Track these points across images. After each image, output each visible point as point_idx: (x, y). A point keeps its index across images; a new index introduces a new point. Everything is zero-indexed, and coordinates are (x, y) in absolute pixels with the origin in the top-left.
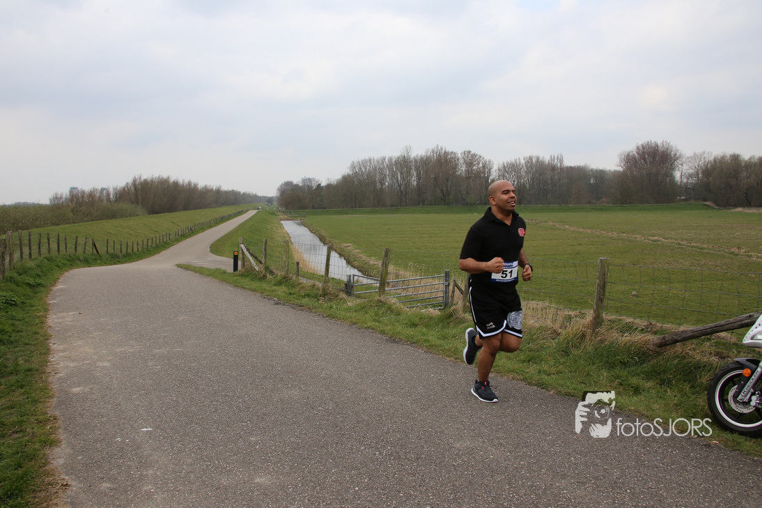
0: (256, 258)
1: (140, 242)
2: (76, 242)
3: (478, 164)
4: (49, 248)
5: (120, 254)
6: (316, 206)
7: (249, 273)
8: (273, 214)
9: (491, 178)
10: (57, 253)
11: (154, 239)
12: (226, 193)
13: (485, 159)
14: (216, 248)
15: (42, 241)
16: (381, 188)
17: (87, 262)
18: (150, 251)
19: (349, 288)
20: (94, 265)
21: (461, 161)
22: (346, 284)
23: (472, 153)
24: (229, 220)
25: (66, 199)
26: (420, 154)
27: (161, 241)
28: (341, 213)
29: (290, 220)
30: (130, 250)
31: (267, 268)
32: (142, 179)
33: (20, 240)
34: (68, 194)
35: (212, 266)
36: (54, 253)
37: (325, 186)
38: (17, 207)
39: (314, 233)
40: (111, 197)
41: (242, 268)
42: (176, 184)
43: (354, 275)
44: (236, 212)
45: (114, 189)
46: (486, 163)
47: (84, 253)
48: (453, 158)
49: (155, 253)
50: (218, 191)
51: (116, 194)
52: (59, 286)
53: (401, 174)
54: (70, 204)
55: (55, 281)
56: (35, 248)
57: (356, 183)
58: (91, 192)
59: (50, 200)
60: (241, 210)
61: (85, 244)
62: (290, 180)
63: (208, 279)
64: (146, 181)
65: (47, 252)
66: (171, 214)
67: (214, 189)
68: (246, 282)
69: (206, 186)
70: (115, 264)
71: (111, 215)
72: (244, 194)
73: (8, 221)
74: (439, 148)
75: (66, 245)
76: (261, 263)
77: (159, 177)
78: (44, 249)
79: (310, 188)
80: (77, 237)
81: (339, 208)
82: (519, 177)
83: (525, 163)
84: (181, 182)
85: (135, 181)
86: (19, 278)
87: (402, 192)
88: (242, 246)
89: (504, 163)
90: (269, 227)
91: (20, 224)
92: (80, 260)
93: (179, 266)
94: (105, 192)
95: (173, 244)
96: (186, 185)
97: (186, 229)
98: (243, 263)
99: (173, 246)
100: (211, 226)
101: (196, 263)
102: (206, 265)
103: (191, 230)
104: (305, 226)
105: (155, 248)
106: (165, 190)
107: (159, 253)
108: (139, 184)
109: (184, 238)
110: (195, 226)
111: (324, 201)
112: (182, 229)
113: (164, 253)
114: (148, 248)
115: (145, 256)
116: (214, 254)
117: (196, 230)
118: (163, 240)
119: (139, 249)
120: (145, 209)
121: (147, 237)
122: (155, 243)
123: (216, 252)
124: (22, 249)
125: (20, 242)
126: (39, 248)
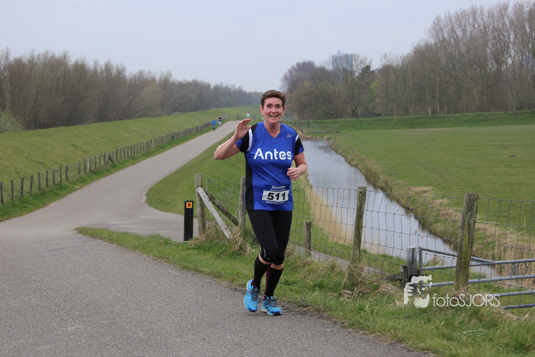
0: (226, 214)
6: (359, 111)
7: (214, 244)
11: (36, 179)
12: (181, 86)
14: (158, 196)
18: (27, 202)
19: (411, 274)
22: (405, 267)
27: (50, 183)
28: (410, 125)
35: (145, 231)
37: (380, 71)
39: (356, 166)
41: (201, 234)
42: (80, 69)
43: (421, 249)
44: (199, 124)
49: (37, 207)
50: (166, 84)
57: (443, 61)
64: (18, 62)
66: (70, 129)
67: (157, 78)
69: (141, 72)
72: (217, 88)
76: (236, 222)
77: (46, 55)
79: (347, 73)
81: (407, 114)
84: (90, 64)
88: (200, 191)
93: (82, 231)
95: (73, 188)
96: (102, 73)
97: (100, 158)
98: (201, 224)
99: (74, 193)
100: (149, 154)
101: (117, 225)
102: (135, 229)
103: (111, 159)
104: (337, 152)
105: (36, 197)
106: (58, 81)
107: (44, 205)
108: (4, 68)
109: (96, 177)
110: (119, 153)
111: (378, 100)
112: (93, 158)
113: (56, 206)
114: (22, 196)
115: (15, 212)
116: (154, 207)
117: (120, 161)
118: (54, 180)
119: (4, 199)
120: (18, 119)
121: (22, 174)
122: (38, 186)
123: (158, 203)
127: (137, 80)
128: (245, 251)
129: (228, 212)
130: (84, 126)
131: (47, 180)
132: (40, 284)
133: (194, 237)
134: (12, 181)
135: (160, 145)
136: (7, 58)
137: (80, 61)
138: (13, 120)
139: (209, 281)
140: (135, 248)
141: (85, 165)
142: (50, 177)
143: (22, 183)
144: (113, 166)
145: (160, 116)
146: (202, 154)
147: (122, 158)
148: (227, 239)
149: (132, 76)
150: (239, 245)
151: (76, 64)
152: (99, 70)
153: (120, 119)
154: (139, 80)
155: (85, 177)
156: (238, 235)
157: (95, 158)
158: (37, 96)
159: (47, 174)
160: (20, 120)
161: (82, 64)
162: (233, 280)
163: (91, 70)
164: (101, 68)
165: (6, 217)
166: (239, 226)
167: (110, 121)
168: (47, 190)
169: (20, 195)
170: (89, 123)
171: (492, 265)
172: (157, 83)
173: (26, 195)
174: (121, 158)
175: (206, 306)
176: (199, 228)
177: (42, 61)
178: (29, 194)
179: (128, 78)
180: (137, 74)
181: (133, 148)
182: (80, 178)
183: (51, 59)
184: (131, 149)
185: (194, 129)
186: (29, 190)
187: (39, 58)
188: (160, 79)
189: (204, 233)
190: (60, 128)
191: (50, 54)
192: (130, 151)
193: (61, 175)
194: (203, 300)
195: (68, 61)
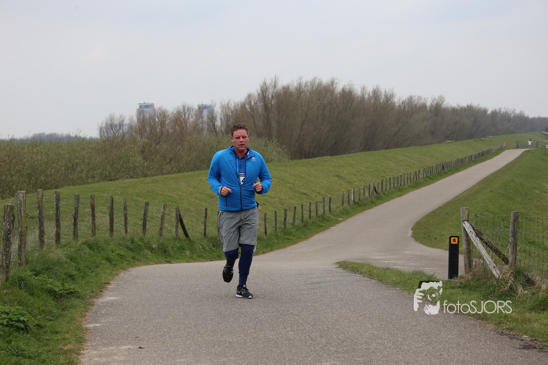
0: (494, 250)
1: (270, 215)
2: (145, 214)
4: (94, 224)
7: (481, 283)
10: (108, 234)
11: (299, 211)
12: (455, 111)
14: (424, 231)
15: (81, 211)
17: (165, 254)
18: (290, 234)
20: (178, 260)
25: (131, 127)
27: (313, 214)
31: (519, 274)
33: (39, 207)
34: (135, 119)
35: (408, 267)
36: (103, 234)
40: (218, 123)
41: (467, 272)
42: (347, 95)
44: (473, 153)
45: (223, 108)
47: (161, 235)
49: (300, 239)
50: (437, 110)
51: (227, 118)
52: (108, 297)
54: (138, 137)
55: (102, 287)
56: (66, 224)
58: (179, 113)
59: (101, 129)
61: (162, 219)
64: (286, 90)
65: (90, 232)
66: (334, 158)
67: (428, 104)
69: (411, 98)
73: (19, 171)
75: (126, 219)
76: (505, 260)
78: (84, 227)
80: (147, 204)
84: (358, 91)
85: (264, 90)
86: (35, 281)
88: (467, 225)
92: (152, 249)
93: (343, 265)
94: (205, 113)
95: (336, 220)
96: (370, 99)
97: (364, 189)
98: (468, 261)
99: (337, 225)
100: (416, 184)
101: (380, 260)
102: (399, 265)
103: (376, 191)
105: (299, 229)
106: (324, 109)
107: (307, 238)
108: (272, 96)
109: (360, 209)
110: (384, 184)
112: (358, 189)
113: (318, 239)
114: (285, 228)
115: (278, 244)
116: (420, 243)
117: (386, 193)
118: (317, 211)
119: (267, 230)
120: (283, 149)
121: (286, 205)
122: (301, 218)
123: (425, 238)
124: (41, 225)
125: (41, 213)
126: (75, 224)
127: (406, 106)
128: (516, 292)
129: (497, 249)
130: (350, 154)
131: (310, 211)
132: (297, 318)
133: (459, 275)
134: (275, 212)
135: (429, 176)
136: (275, 86)
137: (347, 87)
138: (279, 149)
139: (473, 322)
140: (395, 284)
141: (348, 196)
142: (313, 208)
143: (286, 215)
144: (378, 198)
145: (430, 144)
146: (474, 186)
147: (388, 189)
148: (496, 279)
149: (401, 102)
150: (509, 285)
151: (343, 90)
152: (366, 96)
153: (387, 149)
154: (409, 106)
155: (349, 209)
156: (508, 274)
157: (360, 189)
158: (302, 125)
159: (310, 206)
160: (286, 150)
161: (350, 91)
162: (500, 323)
163: (358, 97)
164: (369, 95)
165: (269, 249)
166: (509, 264)
167: (376, 150)
168: (310, 222)
169: (283, 227)
170: (354, 152)
172: (428, 109)
173: (289, 226)
174: (386, 189)
175: (467, 349)
176: (465, 266)
177: (309, 89)
178: (292, 226)
179: (397, 104)
180: (407, 100)
181: (399, 179)
182: (344, 209)
183: (318, 86)
184: (398, 180)
185: (467, 159)
186: (292, 221)
187: (306, 85)
188: (432, 105)
189: (470, 271)
190: (325, 158)
191: (317, 81)
192: (396, 181)
193: (324, 206)
194: (465, 342)
195: (335, 88)
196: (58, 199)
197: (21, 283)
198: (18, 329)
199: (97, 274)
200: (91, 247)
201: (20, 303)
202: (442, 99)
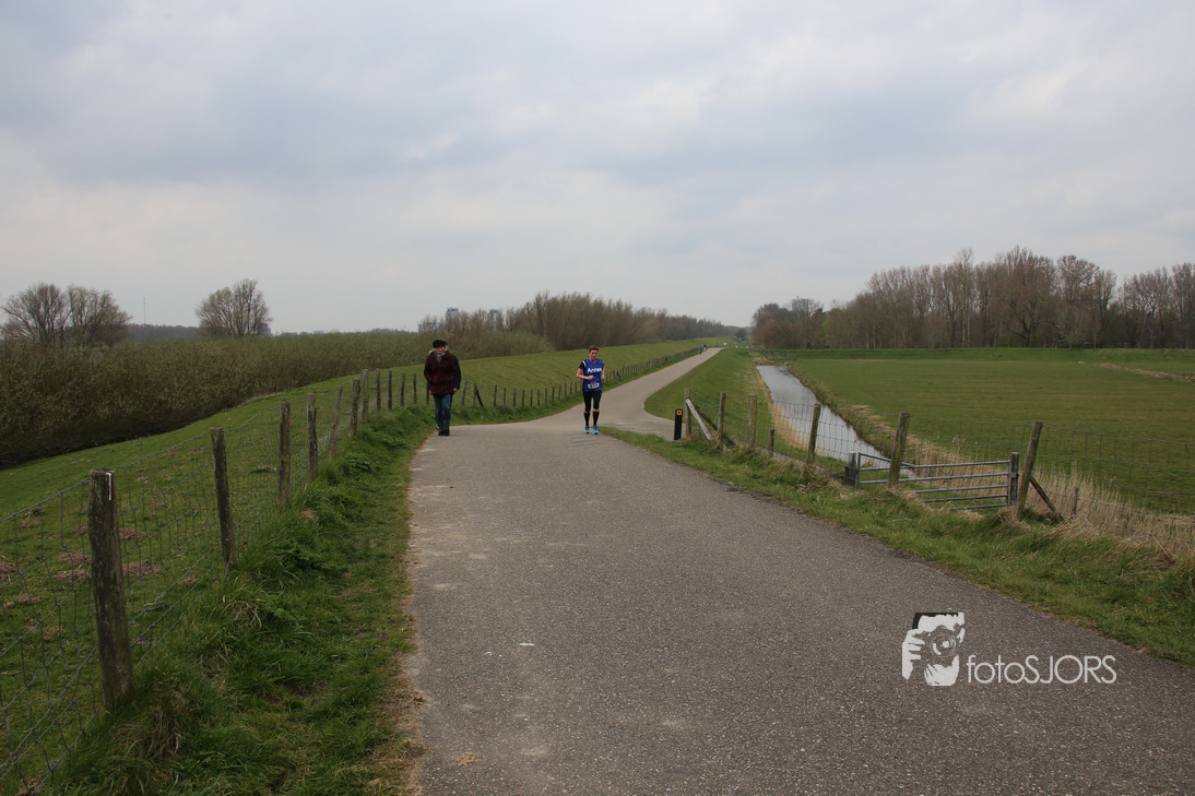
0: (707, 420)
1: (543, 391)
3: (1089, 278)
5: (512, 408)
6: (813, 344)
7: (698, 444)
8: (745, 354)
9: (1111, 301)
10: (425, 403)
11: (563, 388)
12: (674, 319)
13: (1101, 269)
14: (653, 405)
16: (921, 317)
18: (556, 405)
19: (850, 474)
20: (475, 422)
21: (1059, 274)
22: (847, 468)
23: (1078, 259)
24: (676, 361)
25: (441, 325)
26: (987, 262)
27: (573, 391)
28: (853, 356)
29: (771, 364)
30: (527, 403)
31: (724, 437)
32: (550, 297)
33: (378, 382)
34: (444, 319)
35: (644, 431)
37: (830, 313)
38: (376, 335)
39: (809, 387)
40: (505, 323)
41: (687, 435)
42: (599, 305)
43: (860, 454)
45: (508, 312)
46: (1102, 277)
47: (463, 403)
48: (1043, 268)
49: (563, 409)
50: (662, 318)
51: (512, 320)
52: (427, 449)
53: (954, 294)
55: (422, 442)
56: (396, 393)
57: (879, 308)
58: (476, 315)
60: (695, 347)
62: (774, 302)
63: (635, 449)
64: (554, 300)
67: (656, 313)
68: (691, 456)
69: (644, 309)
70: (505, 421)
71: (504, 350)
72: (701, 322)
73: (362, 355)
74: (1021, 251)
76: (715, 428)
77: (574, 296)
78: (408, 397)
79: (803, 314)
81: (851, 347)
82: (1163, 302)
83: (1176, 277)
84: (606, 302)
85: (538, 300)
86: (374, 435)
87: (955, 324)
88: (688, 401)
89: (1135, 276)
90: (738, 374)
91: (378, 361)
94: (495, 315)
96: (614, 308)
100: (647, 372)
103: (618, 375)
104: (794, 375)
107: (569, 408)
108: (544, 305)
110: (625, 370)
111: (827, 336)
116: (650, 413)
117: (625, 376)
120: (551, 343)
121: (553, 384)
123: (654, 410)
124: (379, 395)
125: (378, 386)
126: (402, 395)
127: (640, 315)
134: (546, 389)
135: (657, 365)
136: (547, 297)
137: (599, 299)
138: (548, 343)
140: (636, 444)
143: (553, 391)
144: (620, 380)
145: (657, 342)
147: (627, 374)
149: (637, 311)
151: (596, 301)
152: (612, 306)
153: (626, 344)
154: (642, 315)
158: (566, 326)
160: (553, 344)
161: (600, 302)
163: (606, 306)
164: (614, 305)
166: (718, 430)
169: (551, 400)
171: (913, 469)
172: (656, 317)
173: (555, 400)
177: (571, 299)
178: (558, 399)
179: (634, 313)
180: (641, 310)
183: (577, 298)
184: (634, 367)
185: (682, 354)
186: (558, 396)
187: (569, 297)
191: (577, 294)
192: (633, 369)
195: (590, 299)
196: (390, 376)
197: (365, 436)
198: (363, 470)
199: (418, 432)
200: (413, 412)
201: (364, 451)
202: (665, 310)
